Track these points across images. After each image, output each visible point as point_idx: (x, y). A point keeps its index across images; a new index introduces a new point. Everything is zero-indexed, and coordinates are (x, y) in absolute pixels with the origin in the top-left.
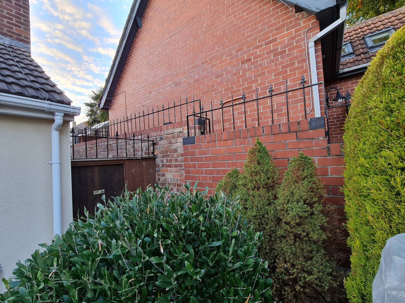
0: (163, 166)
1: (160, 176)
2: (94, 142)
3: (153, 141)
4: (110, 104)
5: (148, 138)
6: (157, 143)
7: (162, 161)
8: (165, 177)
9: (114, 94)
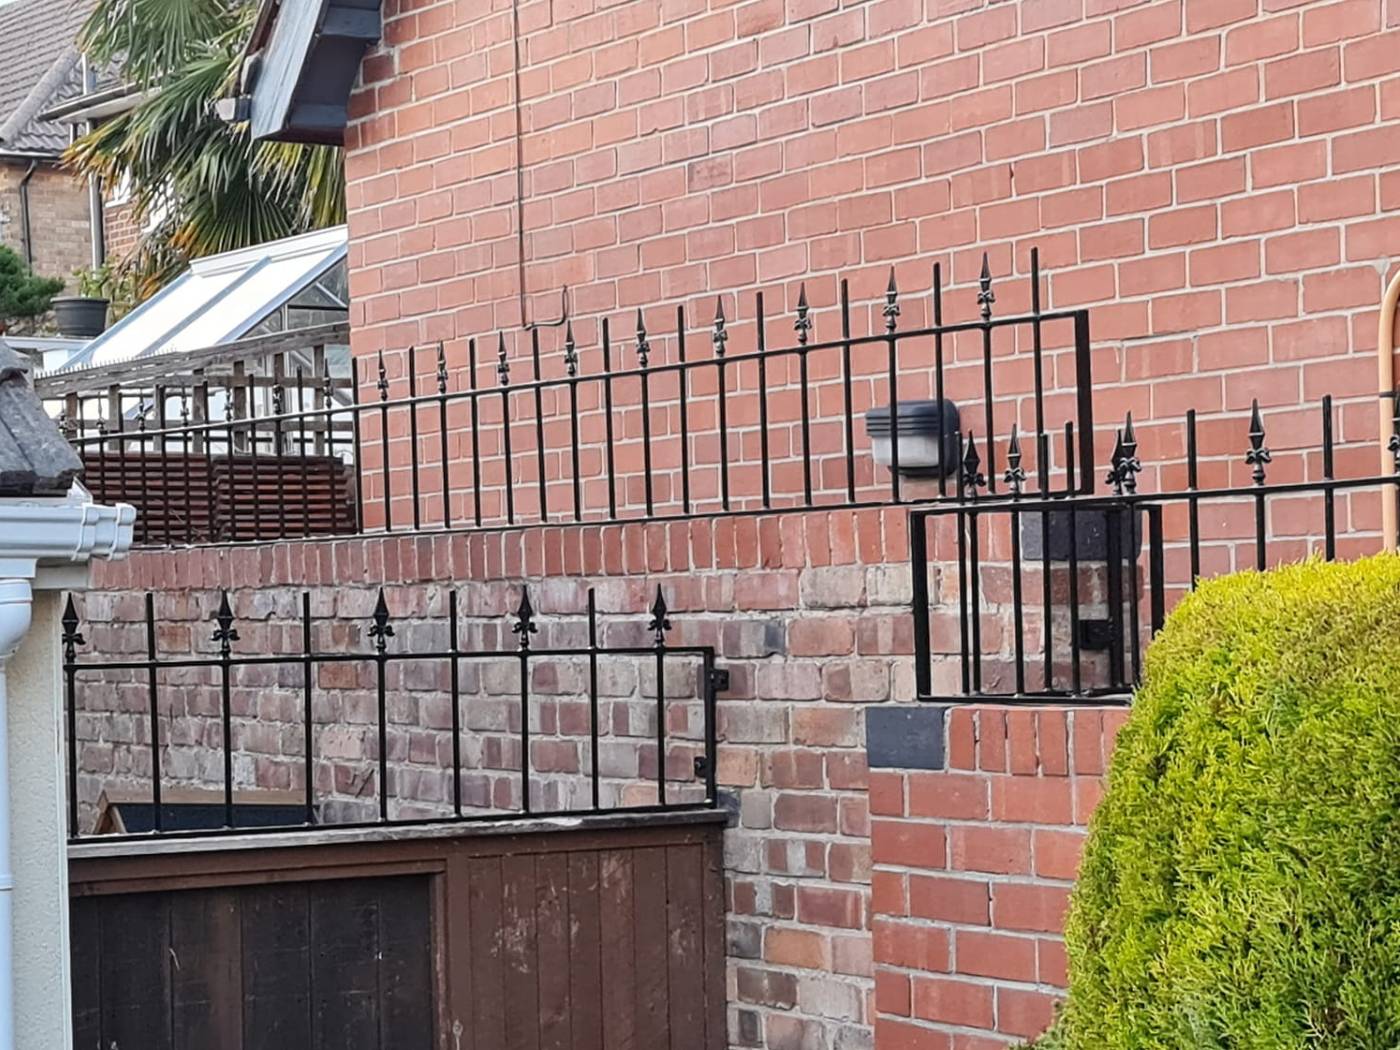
0: (783, 900)
1: (758, 997)
3: (709, 653)
4: (363, 87)
6: (735, 679)
7: (776, 855)
8: (795, 1013)
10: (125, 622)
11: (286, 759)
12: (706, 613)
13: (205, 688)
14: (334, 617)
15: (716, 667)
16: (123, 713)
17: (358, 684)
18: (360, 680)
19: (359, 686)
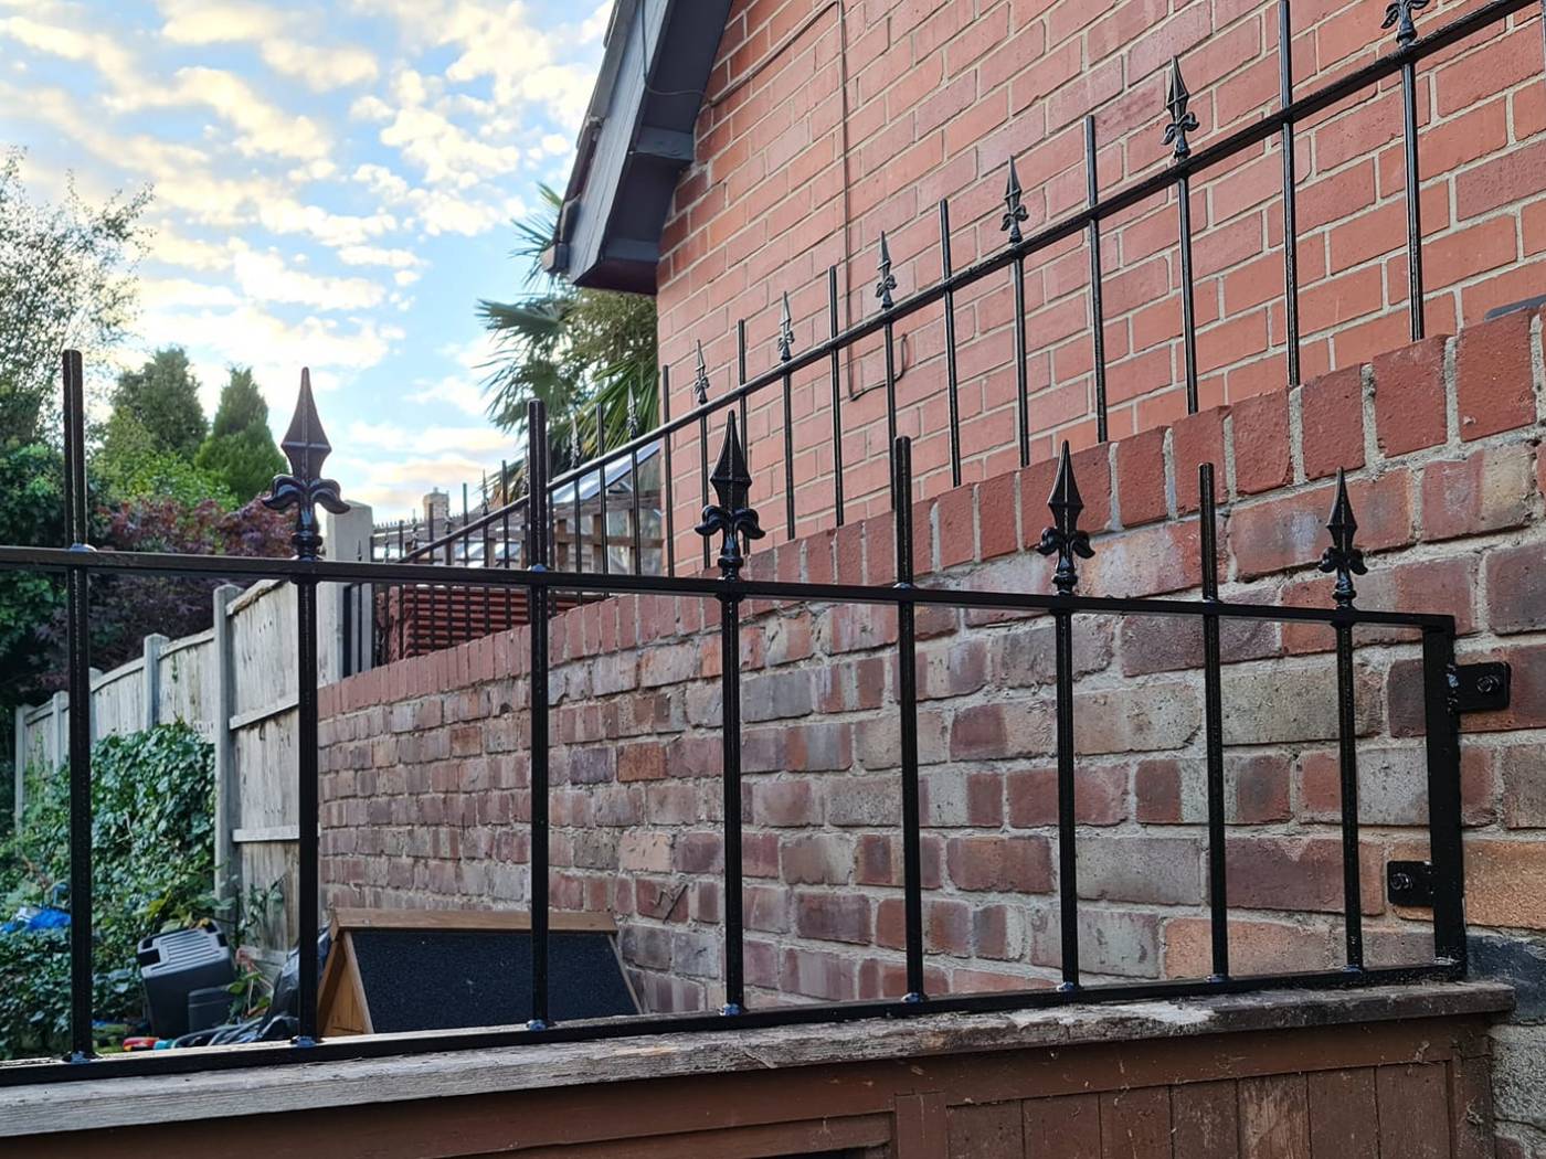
2: (508, 648)
3: (1439, 632)
4: (674, 216)
5: (1345, 557)
9: (707, 80)
10: (424, 730)
11: (579, 873)
12: (1420, 548)
13: (496, 793)
14: (635, 690)
15: (1459, 662)
16: (422, 825)
17: (666, 774)
18: (670, 766)
19: (667, 775)
